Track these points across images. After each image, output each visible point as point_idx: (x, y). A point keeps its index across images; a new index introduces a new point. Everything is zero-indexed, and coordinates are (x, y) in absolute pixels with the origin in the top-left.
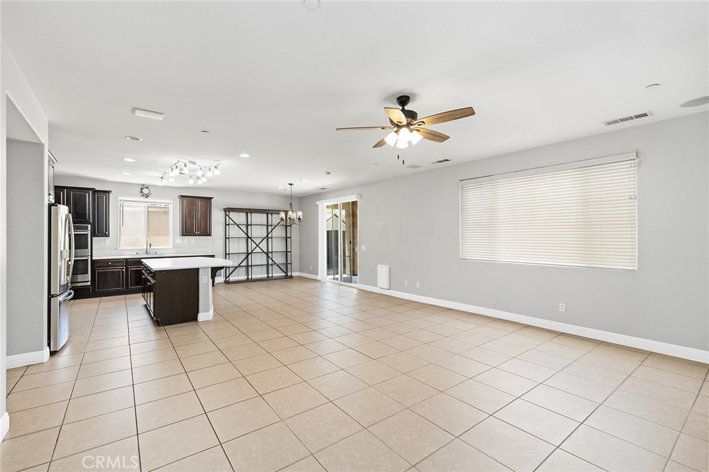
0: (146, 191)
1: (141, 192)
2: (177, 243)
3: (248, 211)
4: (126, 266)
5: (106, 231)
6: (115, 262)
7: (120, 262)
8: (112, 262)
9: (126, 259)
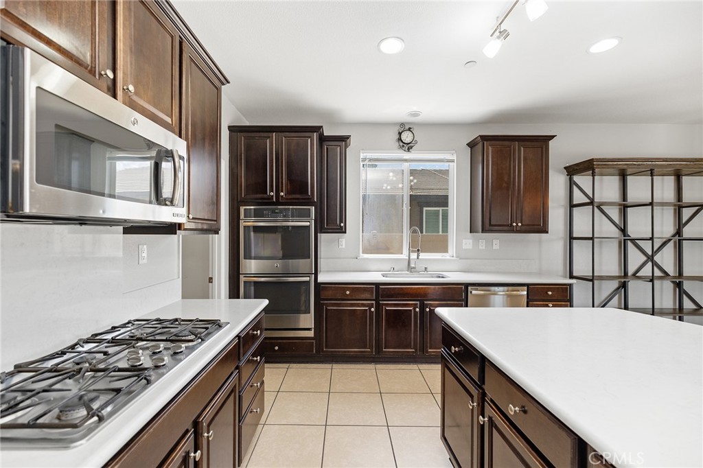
0: (407, 137)
1: (400, 139)
2: (464, 247)
3: (623, 171)
4: (377, 300)
5: (341, 222)
6: (358, 289)
7: (365, 289)
8: (352, 290)
9: (377, 285)
